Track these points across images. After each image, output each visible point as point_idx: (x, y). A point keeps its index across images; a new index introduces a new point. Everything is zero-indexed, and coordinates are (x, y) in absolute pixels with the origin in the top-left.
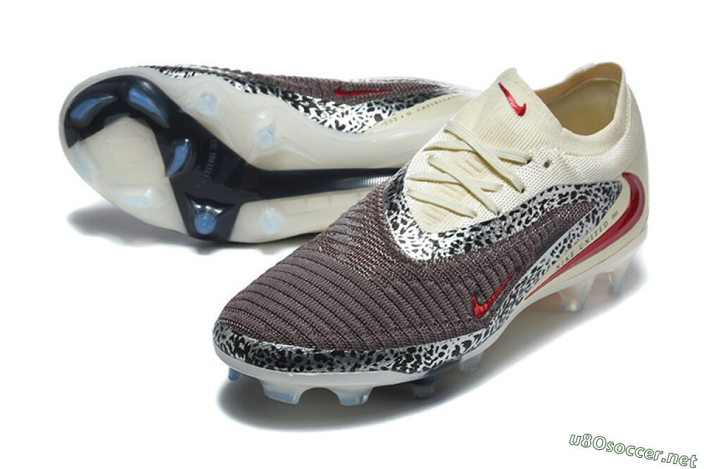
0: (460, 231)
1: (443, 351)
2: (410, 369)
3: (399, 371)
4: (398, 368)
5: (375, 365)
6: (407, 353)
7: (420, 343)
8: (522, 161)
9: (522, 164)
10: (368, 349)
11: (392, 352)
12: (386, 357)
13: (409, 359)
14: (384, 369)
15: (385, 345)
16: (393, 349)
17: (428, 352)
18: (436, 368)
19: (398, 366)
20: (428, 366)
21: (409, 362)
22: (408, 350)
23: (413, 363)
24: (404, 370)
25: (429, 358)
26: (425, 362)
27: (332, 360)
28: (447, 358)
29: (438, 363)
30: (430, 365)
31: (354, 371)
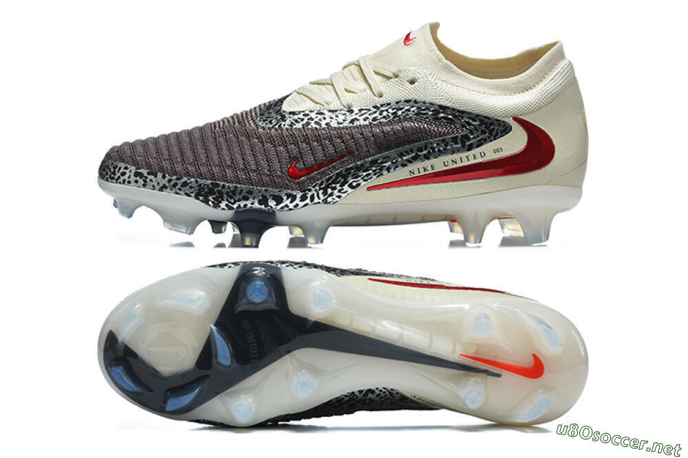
0: (306, 112)
1: (247, 195)
2: (213, 202)
3: (202, 201)
4: (201, 198)
5: (180, 189)
6: (210, 186)
7: (224, 181)
8: (389, 76)
9: (389, 78)
10: (176, 175)
11: (197, 182)
12: (190, 185)
13: (211, 192)
14: (187, 195)
15: (192, 174)
16: (199, 180)
17: (231, 191)
18: (240, 209)
19: (202, 196)
20: (230, 205)
21: (211, 195)
22: (212, 183)
23: (214, 196)
24: (206, 202)
25: (231, 198)
26: (227, 200)
27: (146, 178)
28: (253, 204)
29: (242, 206)
30: (233, 204)
31: (162, 191)
